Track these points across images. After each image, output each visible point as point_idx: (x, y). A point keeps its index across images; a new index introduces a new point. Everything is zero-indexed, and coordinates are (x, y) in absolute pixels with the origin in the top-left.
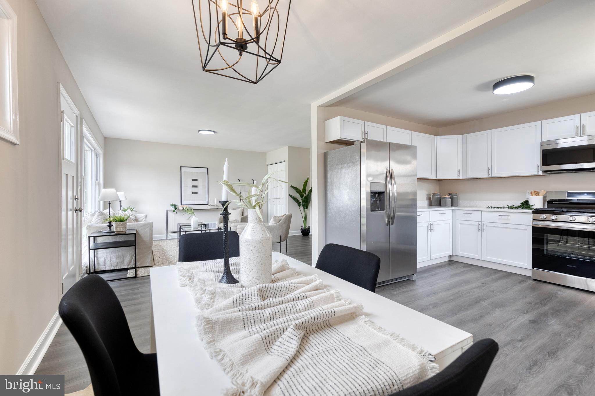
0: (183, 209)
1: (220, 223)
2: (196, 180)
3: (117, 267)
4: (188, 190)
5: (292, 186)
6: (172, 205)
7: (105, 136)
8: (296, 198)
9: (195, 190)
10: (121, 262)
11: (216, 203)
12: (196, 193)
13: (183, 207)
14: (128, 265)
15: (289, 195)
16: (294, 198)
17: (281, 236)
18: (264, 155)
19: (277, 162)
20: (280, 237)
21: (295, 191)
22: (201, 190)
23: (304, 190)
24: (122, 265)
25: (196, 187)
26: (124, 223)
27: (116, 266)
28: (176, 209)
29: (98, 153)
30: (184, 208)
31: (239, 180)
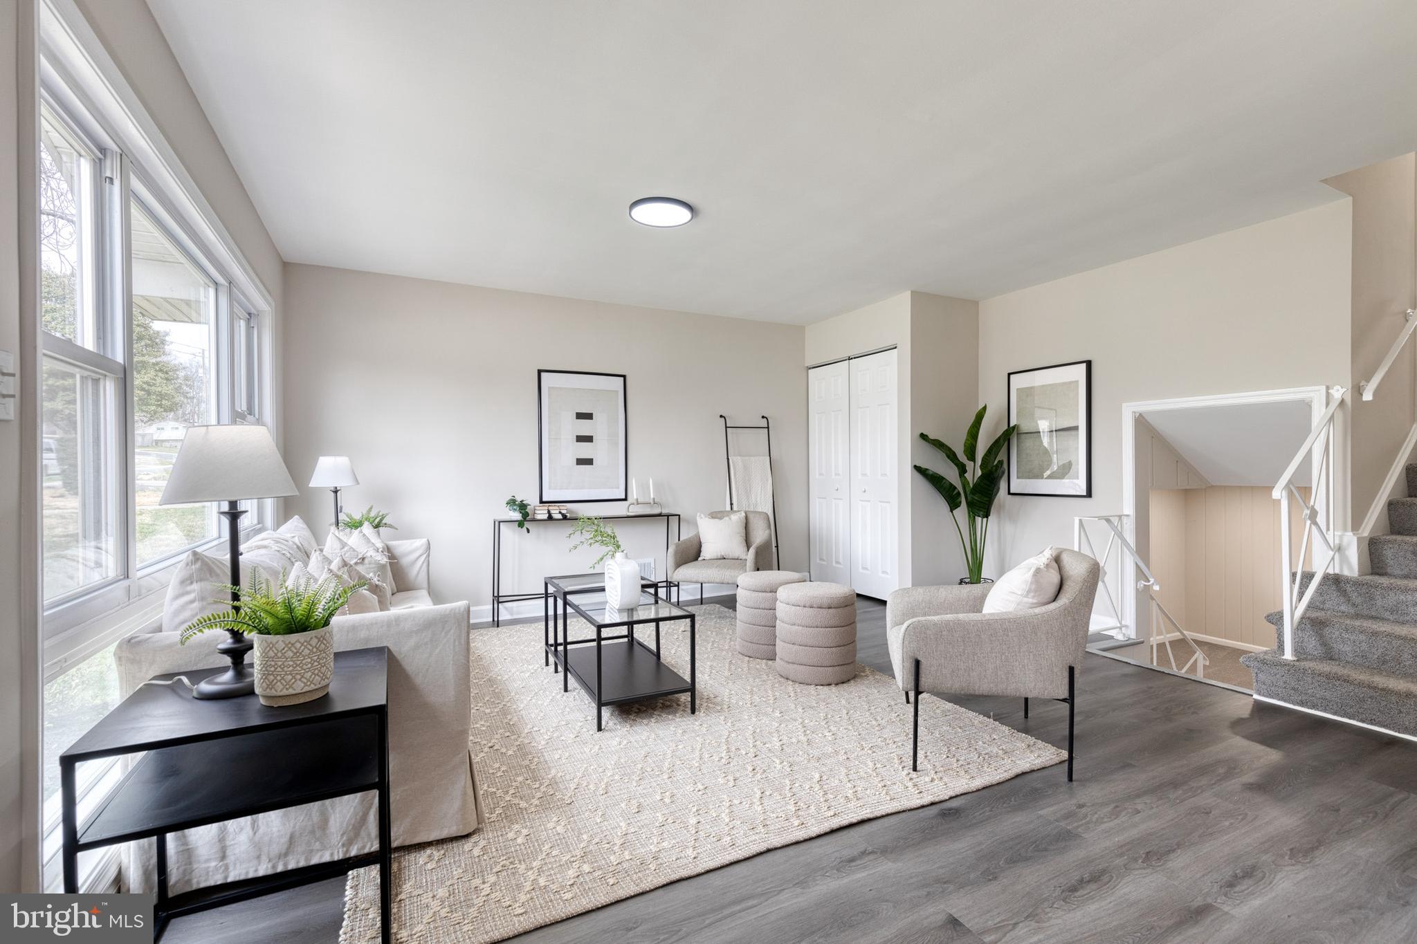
0: (550, 518)
1: (675, 570)
2: (589, 416)
3: (290, 857)
4: (563, 451)
5: (925, 433)
6: (512, 502)
7: (285, 261)
8: (943, 478)
9: (585, 450)
10: (313, 832)
11: (652, 496)
12: (589, 462)
13: (549, 512)
14: (350, 843)
15: (917, 468)
16: (935, 480)
17: (1071, 670)
18: (794, 333)
19: (851, 354)
20: (1066, 674)
21: (941, 456)
22: (605, 451)
23: (971, 452)
24: (317, 845)
25: (589, 439)
26: (314, 642)
27: (286, 854)
28: (525, 515)
29: (253, 311)
30: (552, 512)
31: (721, 416)
